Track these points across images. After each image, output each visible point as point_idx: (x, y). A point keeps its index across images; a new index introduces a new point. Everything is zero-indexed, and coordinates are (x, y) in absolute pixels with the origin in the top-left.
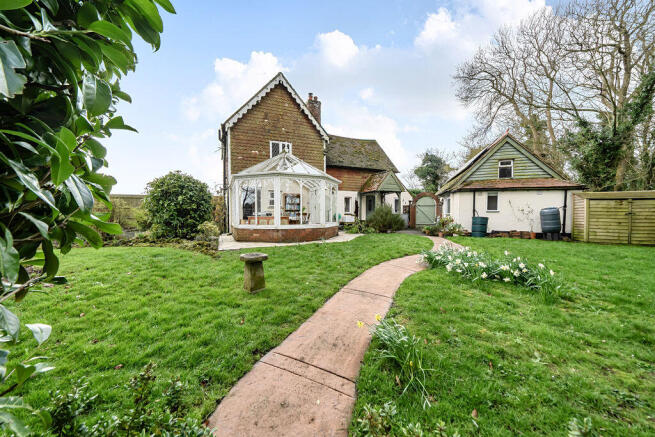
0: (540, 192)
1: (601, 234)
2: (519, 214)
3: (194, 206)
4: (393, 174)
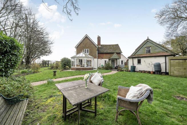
0: (155, 58)
1: (176, 73)
2: (148, 65)
3: (66, 63)
4: (116, 54)
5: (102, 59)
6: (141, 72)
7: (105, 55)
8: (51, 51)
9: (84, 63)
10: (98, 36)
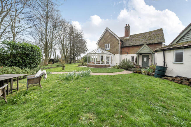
4: (146, 46)
5: (128, 54)
6: (173, 80)
7: (131, 49)
8: (88, 49)
9: (105, 60)
10: (126, 25)
